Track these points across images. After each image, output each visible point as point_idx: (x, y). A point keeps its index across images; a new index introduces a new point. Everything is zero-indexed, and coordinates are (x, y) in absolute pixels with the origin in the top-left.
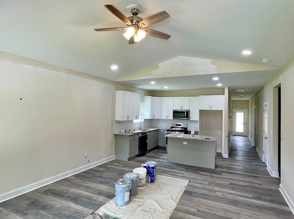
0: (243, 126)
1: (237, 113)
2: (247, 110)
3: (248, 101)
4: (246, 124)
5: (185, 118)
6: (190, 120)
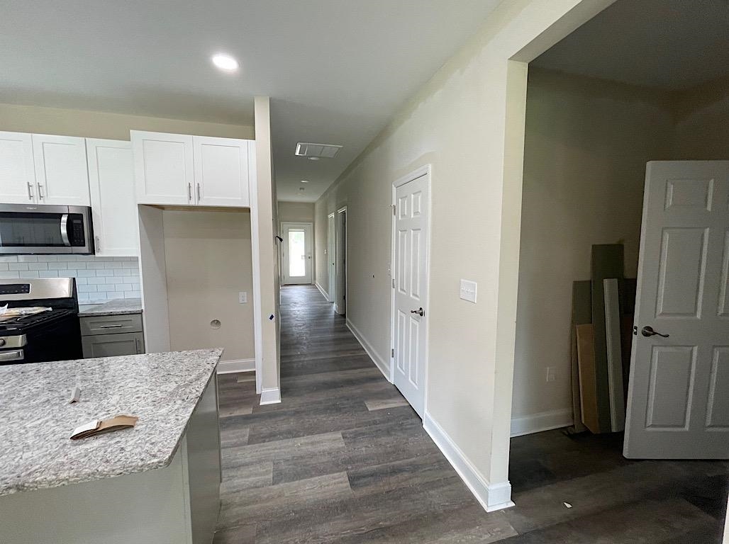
0: (303, 262)
1: (290, 233)
2: (312, 225)
3: (314, 204)
4: (310, 257)
5: (63, 245)
6: (97, 255)
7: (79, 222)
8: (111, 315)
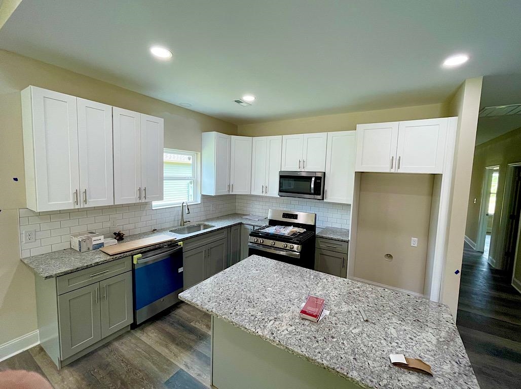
5: (310, 194)
6: (325, 200)
7: (319, 181)
8: (332, 239)
